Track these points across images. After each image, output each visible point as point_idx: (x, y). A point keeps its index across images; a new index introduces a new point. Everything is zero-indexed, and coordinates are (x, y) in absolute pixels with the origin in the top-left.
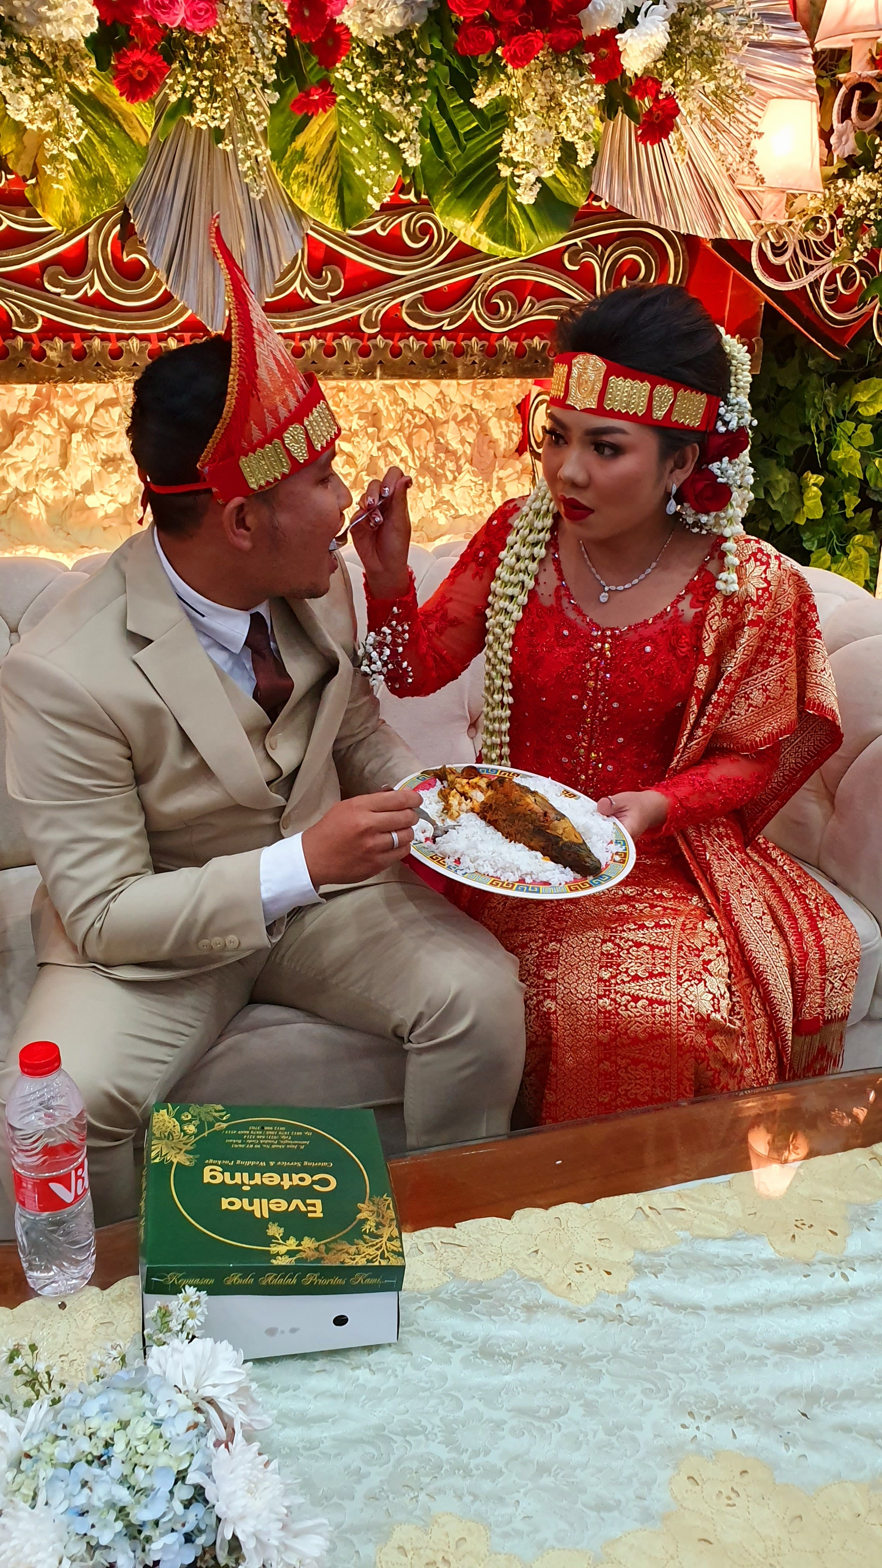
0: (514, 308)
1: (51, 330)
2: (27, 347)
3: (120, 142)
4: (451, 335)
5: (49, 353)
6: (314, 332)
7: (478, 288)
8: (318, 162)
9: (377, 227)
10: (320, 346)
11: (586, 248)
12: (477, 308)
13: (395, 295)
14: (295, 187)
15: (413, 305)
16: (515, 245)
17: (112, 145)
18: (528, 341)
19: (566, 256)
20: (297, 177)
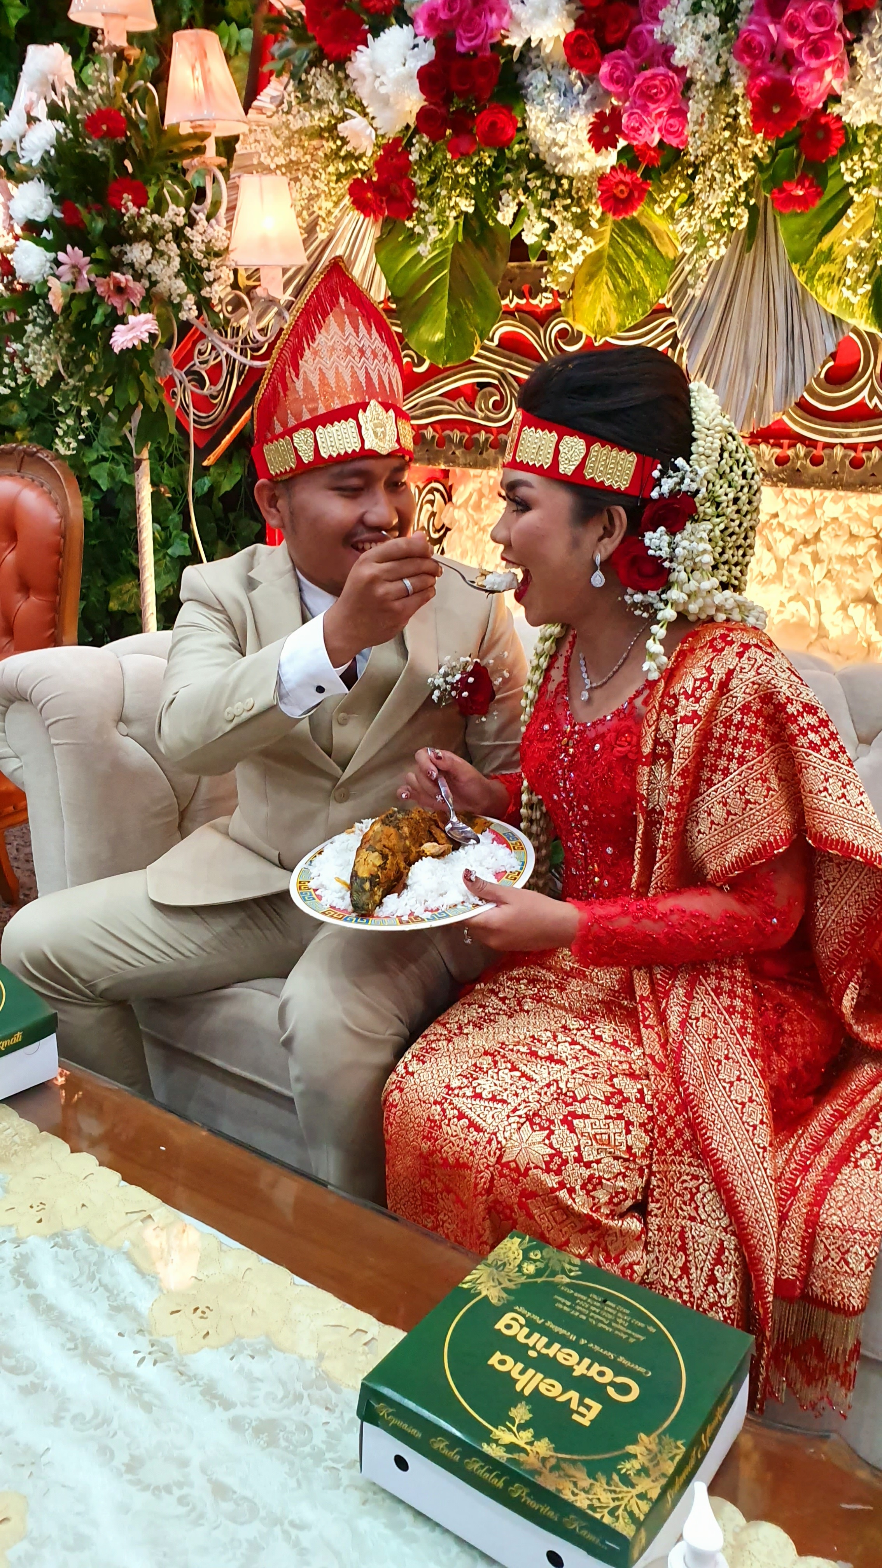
14: (820, 289)
20: (821, 278)
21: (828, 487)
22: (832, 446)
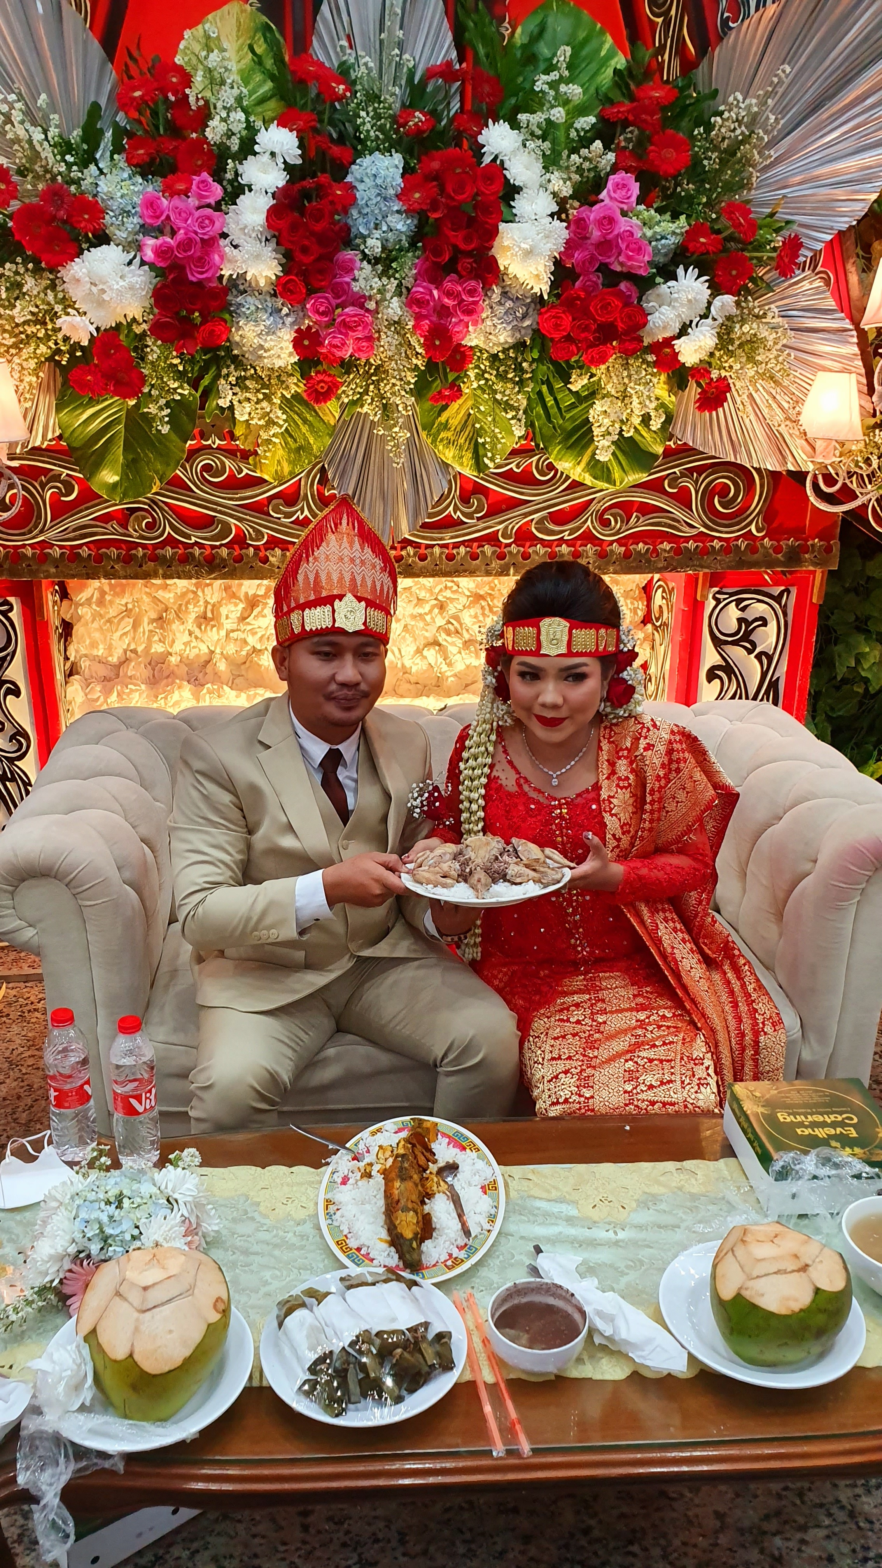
0: (622, 522)
1: (273, 543)
2: (255, 554)
3: (316, 424)
4: (569, 543)
5: (271, 558)
6: (463, 543)
7: (593, 507)
8: (458, 429)
9: (513, 466)
10: (467, 553)
11: (683, 475)
12: (592, 522)
13: (526, 515)
14: (441, 447)
15: (541, 521)
16: (610, 480)
17: (311, 425)
18: (634, 546)
19: (666, 482)
20: (442, 440)
21: (433, 576)
22: (433, 546)
